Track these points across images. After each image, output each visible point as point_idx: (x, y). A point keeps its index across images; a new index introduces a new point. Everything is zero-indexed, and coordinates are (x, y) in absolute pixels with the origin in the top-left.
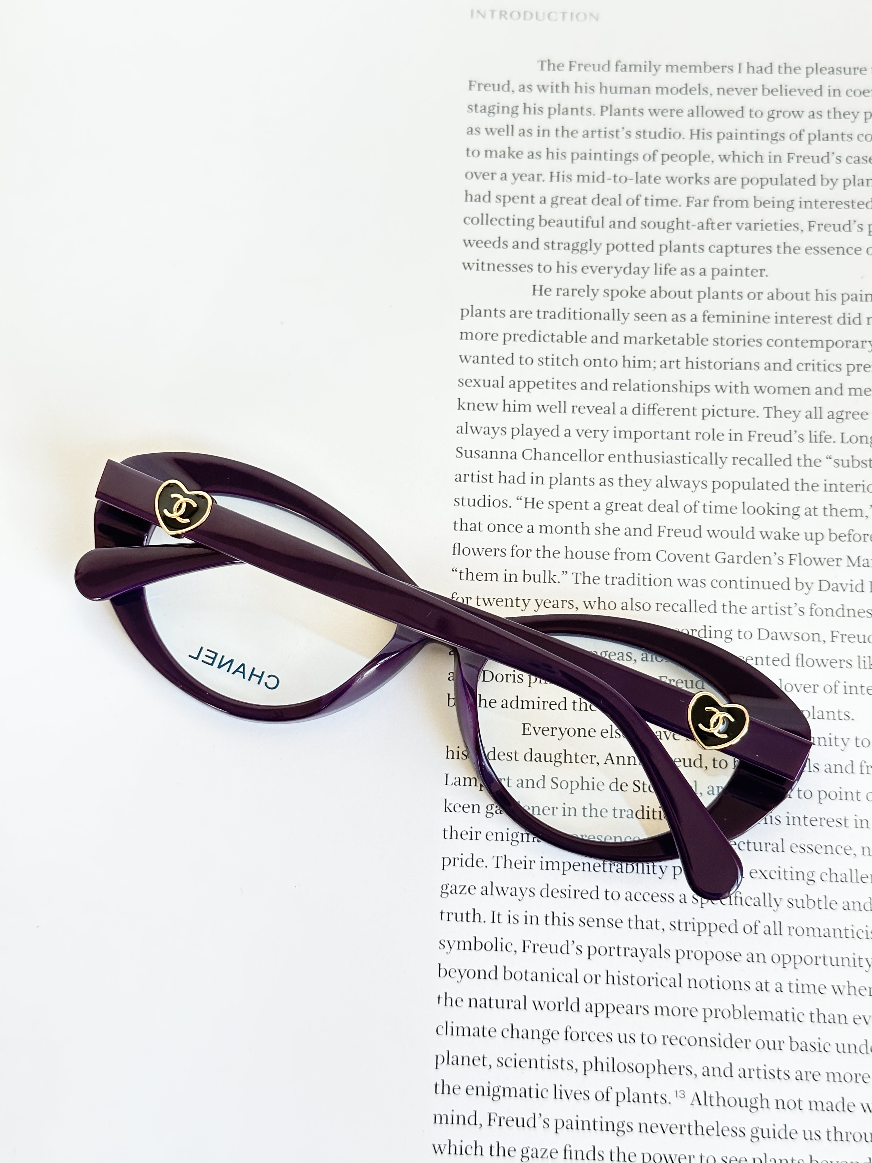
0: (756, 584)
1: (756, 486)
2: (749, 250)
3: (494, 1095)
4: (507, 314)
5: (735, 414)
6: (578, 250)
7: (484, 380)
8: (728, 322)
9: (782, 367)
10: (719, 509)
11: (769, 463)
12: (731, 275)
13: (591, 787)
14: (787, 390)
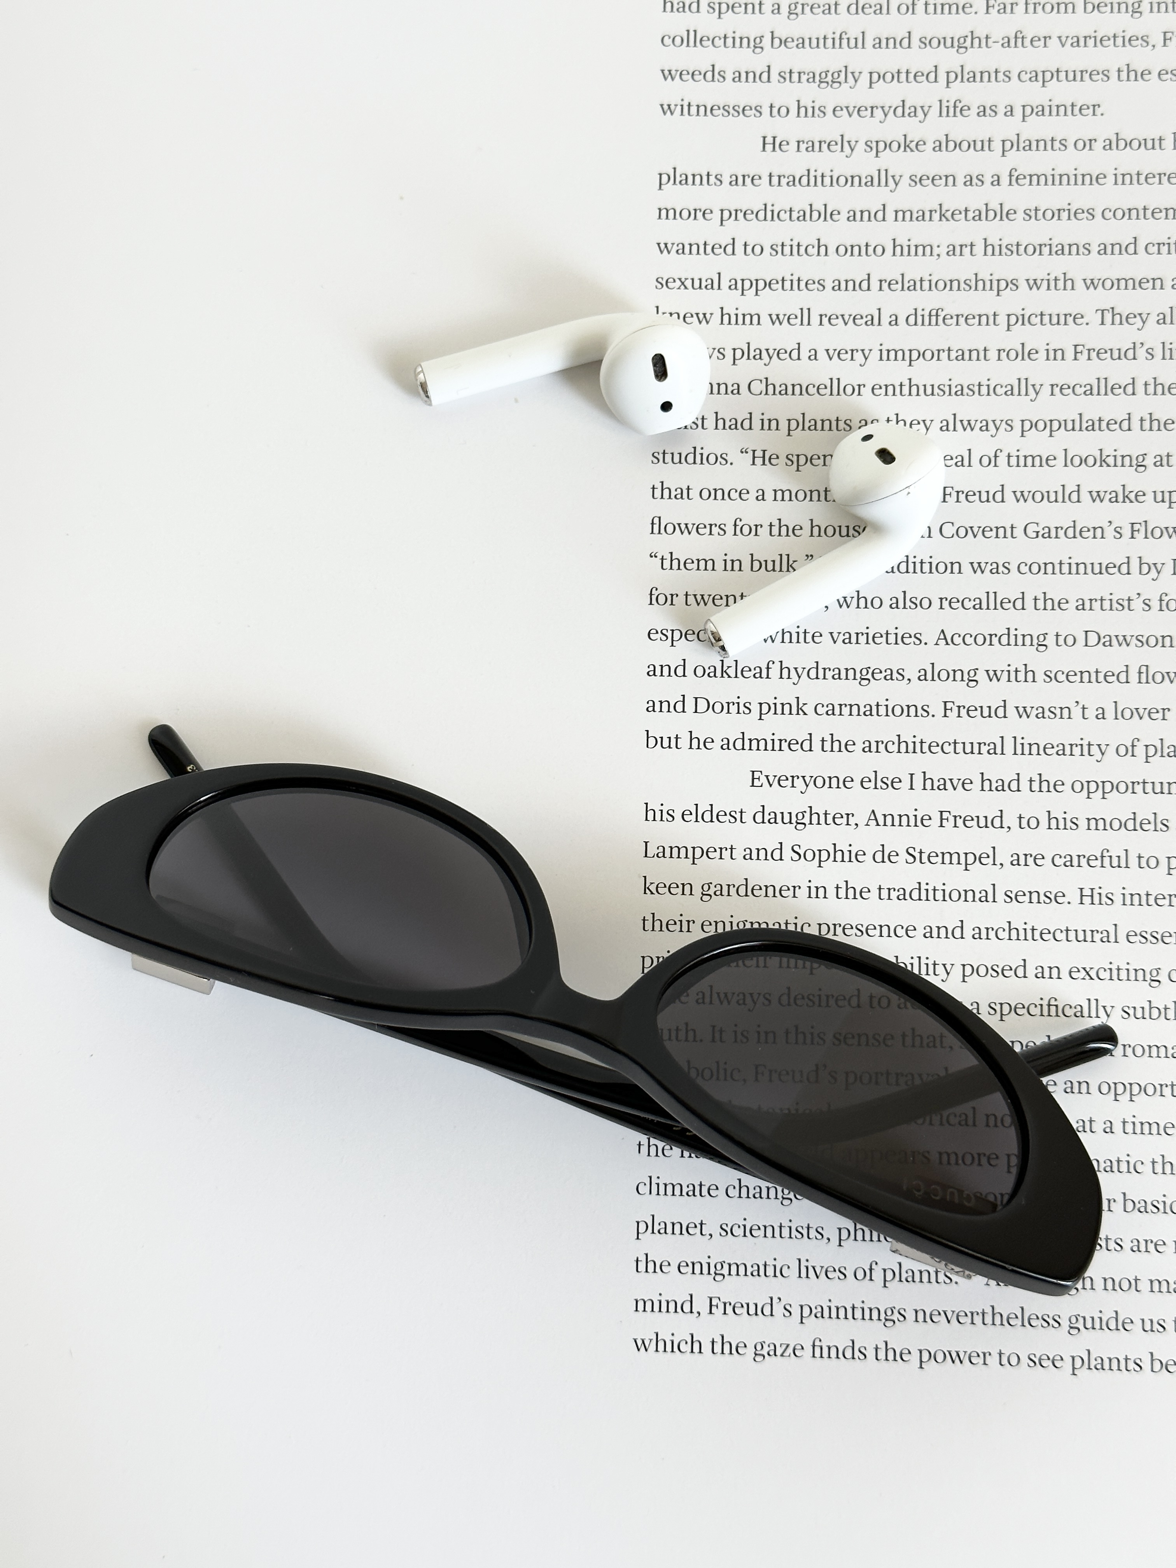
0: (1082, 567)
1: (1084, 425)
2: (1078, 75)
3: (716, 1274)
4: (726, 180)
5: (1055, 320)
6: (827, 83)
7: (693, 280)
8: (1046, 184)
9: (1123, 249)
10: (1030, 460)
11: (1103, 391)
12: (1050, 114)
13: (846, 858)
14: (1130, 282)
